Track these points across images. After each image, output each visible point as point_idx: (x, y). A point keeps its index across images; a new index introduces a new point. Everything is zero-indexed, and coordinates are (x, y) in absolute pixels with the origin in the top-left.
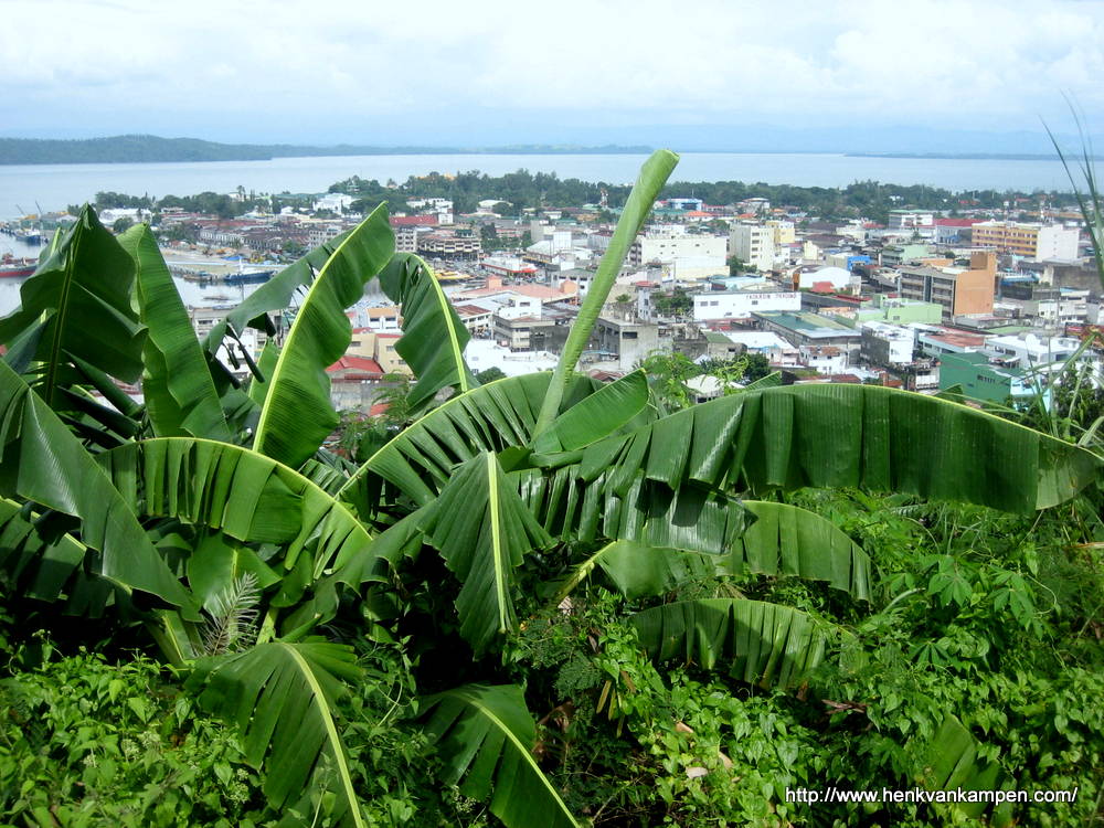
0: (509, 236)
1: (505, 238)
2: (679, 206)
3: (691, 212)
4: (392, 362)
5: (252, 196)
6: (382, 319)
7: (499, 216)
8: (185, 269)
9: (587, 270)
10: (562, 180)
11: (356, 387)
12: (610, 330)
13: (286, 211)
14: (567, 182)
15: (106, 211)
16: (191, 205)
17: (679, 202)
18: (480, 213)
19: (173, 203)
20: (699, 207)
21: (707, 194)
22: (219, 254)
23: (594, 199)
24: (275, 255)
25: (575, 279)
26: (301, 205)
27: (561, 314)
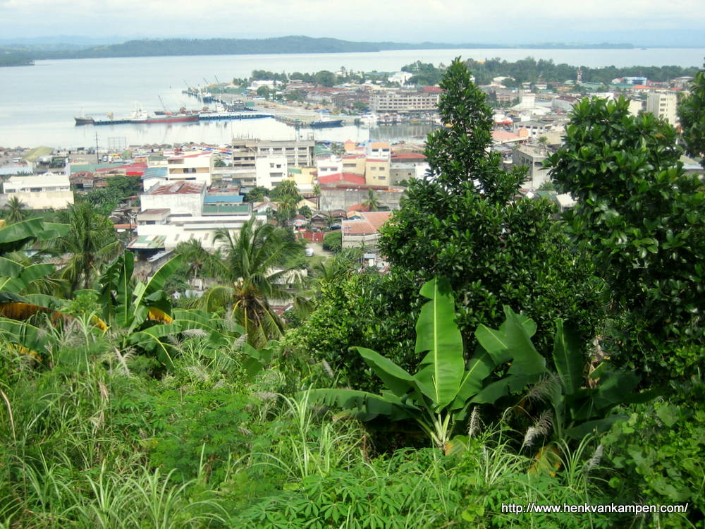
0: (505, 100)
1: (502, 102)
2: (630, 82)
3: (637, 86)
4: (374, 178)
5: (351, 73)
6: (380, 150)
7: (504, 87)
8: (288, 118)
9: (539, 121)
10: (556, 65)
11: (342, 193)
12: (528, 160)
13: (368, 82)
14: (559, 66)
15: (255, 82)
16: (307, 79)
17: (630, 80)
18: (492, 84)
19: (297, 77)
20: (645, 83)
21: (653, 75)
22: (315, 109)
23: (574, 77)
24: (347, 110)
25: (529, 128)
26: (378, 79)
27: (509, 150)
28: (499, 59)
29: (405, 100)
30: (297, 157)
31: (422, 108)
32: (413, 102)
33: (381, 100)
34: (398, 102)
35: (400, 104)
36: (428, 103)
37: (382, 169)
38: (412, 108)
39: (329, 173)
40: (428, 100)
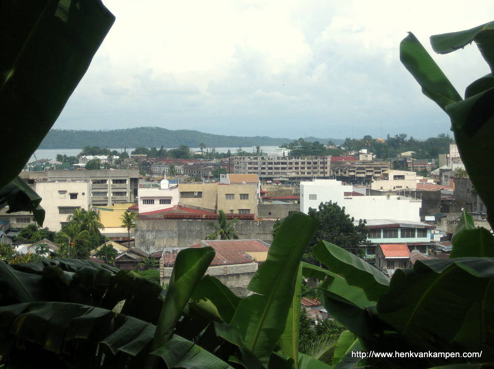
15: (83, 157)
19: (140, 152)
28: (405, 136)
29: (283, 163)
30: (110, 195)
31: (306, 175)
32: (294, 165)
33: (250, 163)
34: (273, 166)
35: (276, 168)
36: (315, 168)
37: (244, 196)
38: (294, 175)
39: (157, 207)
40: (315, 163)
